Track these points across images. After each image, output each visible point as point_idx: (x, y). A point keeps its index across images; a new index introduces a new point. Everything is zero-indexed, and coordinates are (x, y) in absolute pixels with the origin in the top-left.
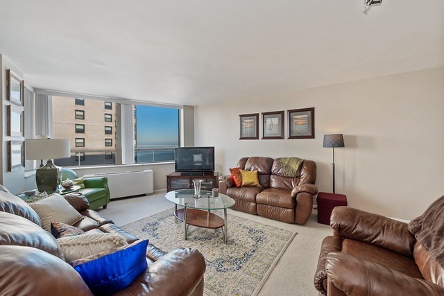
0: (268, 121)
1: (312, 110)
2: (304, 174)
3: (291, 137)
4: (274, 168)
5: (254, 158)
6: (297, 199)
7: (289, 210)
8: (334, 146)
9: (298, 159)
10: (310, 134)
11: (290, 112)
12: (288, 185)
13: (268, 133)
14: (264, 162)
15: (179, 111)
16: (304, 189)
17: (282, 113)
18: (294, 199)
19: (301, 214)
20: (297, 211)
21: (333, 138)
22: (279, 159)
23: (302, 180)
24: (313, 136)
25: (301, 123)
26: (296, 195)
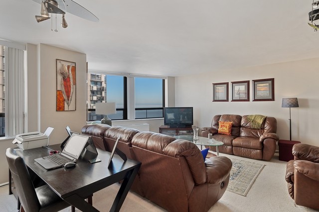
0: (237, 87)
1: (273, 80)
2: (267, 127)
3: (255, 100)
4: (243, 122)
5: (226, 115)
6: (264, 143)
7: (258, 151)
8: (290, 106)
9: (262, 116)
10: (271, 98)
11: (255, 81)
12: (255, 134)
13: (236, 97)
14: (235, 118)
15: (164, 81)
16: (269, 136)
17: (248, 82)
18: (262, 143)
19: (268, 154)
20: (264, 151)
21: (290, 101)
22: (246, 116)
23: (265, 131)
24: (273, 99)
25: (263, 90)
26: (263, 140)
